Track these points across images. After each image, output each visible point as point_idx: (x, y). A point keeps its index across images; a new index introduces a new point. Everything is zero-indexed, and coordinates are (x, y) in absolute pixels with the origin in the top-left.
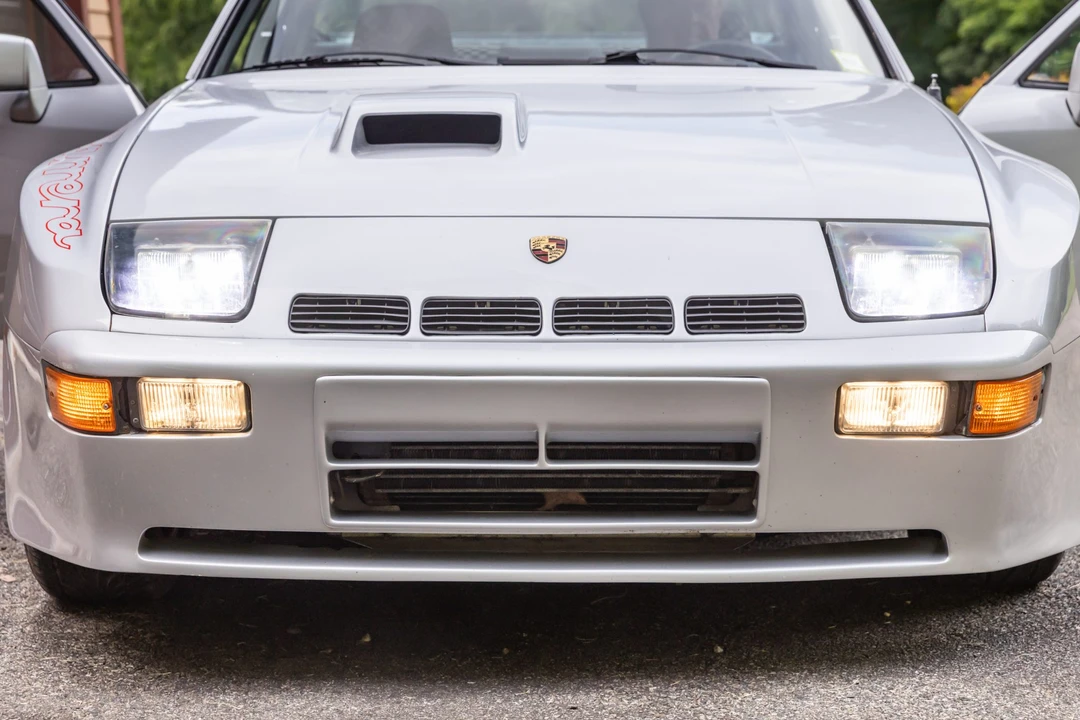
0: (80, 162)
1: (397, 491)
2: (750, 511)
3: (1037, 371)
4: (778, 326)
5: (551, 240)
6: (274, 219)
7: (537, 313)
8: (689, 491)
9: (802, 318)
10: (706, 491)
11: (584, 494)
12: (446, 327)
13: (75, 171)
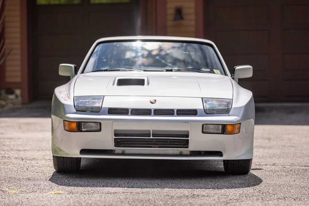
0: (65, 87)
1: (125, 145)
2: (187, 147)
3: (239, 124)
4: (193, 115)
5: (153, 100)
6: (104, 96)
7: (151, 112)
9: (197, 113)
12: (135, 114)
13: (65, 89)
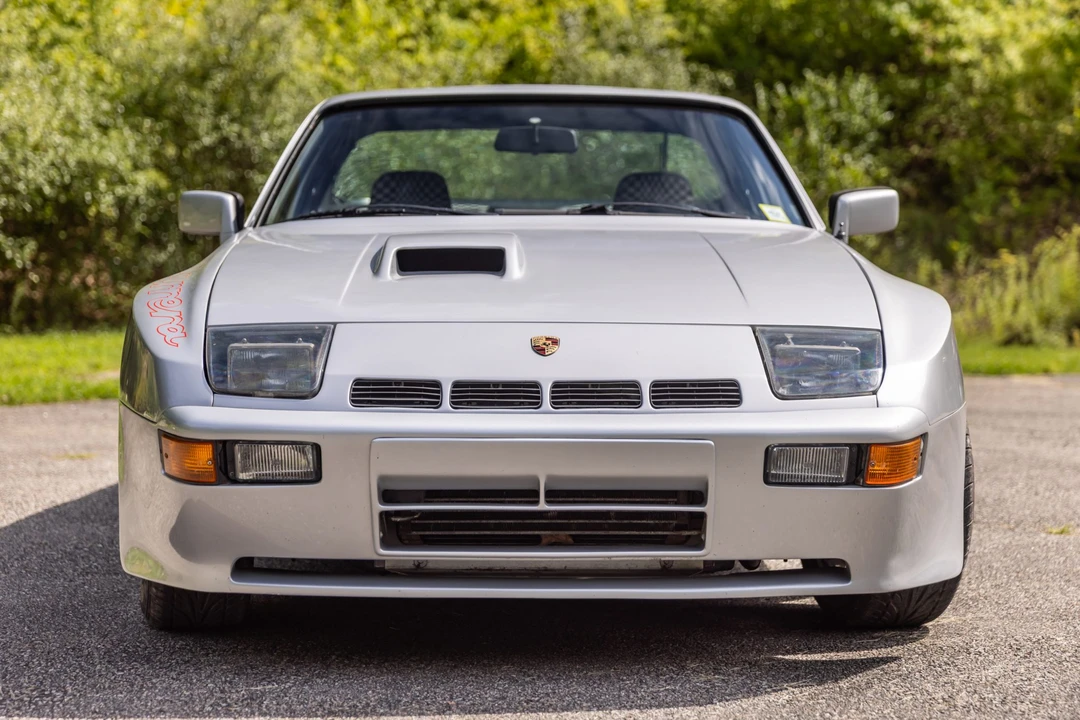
1: (427, 533)
2: (699, 544)
3: (917, 438)
4: (720, 402)
5: (547, 339)
6: (335, 324)
7: (538, 392)
8: (653, 533)
9: (740, 397)
10: (665, 533)
11: (571, 535)
12: (469, 403)
